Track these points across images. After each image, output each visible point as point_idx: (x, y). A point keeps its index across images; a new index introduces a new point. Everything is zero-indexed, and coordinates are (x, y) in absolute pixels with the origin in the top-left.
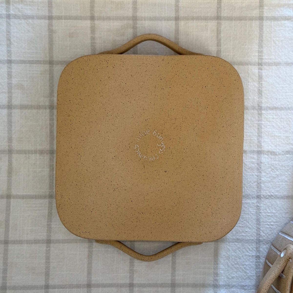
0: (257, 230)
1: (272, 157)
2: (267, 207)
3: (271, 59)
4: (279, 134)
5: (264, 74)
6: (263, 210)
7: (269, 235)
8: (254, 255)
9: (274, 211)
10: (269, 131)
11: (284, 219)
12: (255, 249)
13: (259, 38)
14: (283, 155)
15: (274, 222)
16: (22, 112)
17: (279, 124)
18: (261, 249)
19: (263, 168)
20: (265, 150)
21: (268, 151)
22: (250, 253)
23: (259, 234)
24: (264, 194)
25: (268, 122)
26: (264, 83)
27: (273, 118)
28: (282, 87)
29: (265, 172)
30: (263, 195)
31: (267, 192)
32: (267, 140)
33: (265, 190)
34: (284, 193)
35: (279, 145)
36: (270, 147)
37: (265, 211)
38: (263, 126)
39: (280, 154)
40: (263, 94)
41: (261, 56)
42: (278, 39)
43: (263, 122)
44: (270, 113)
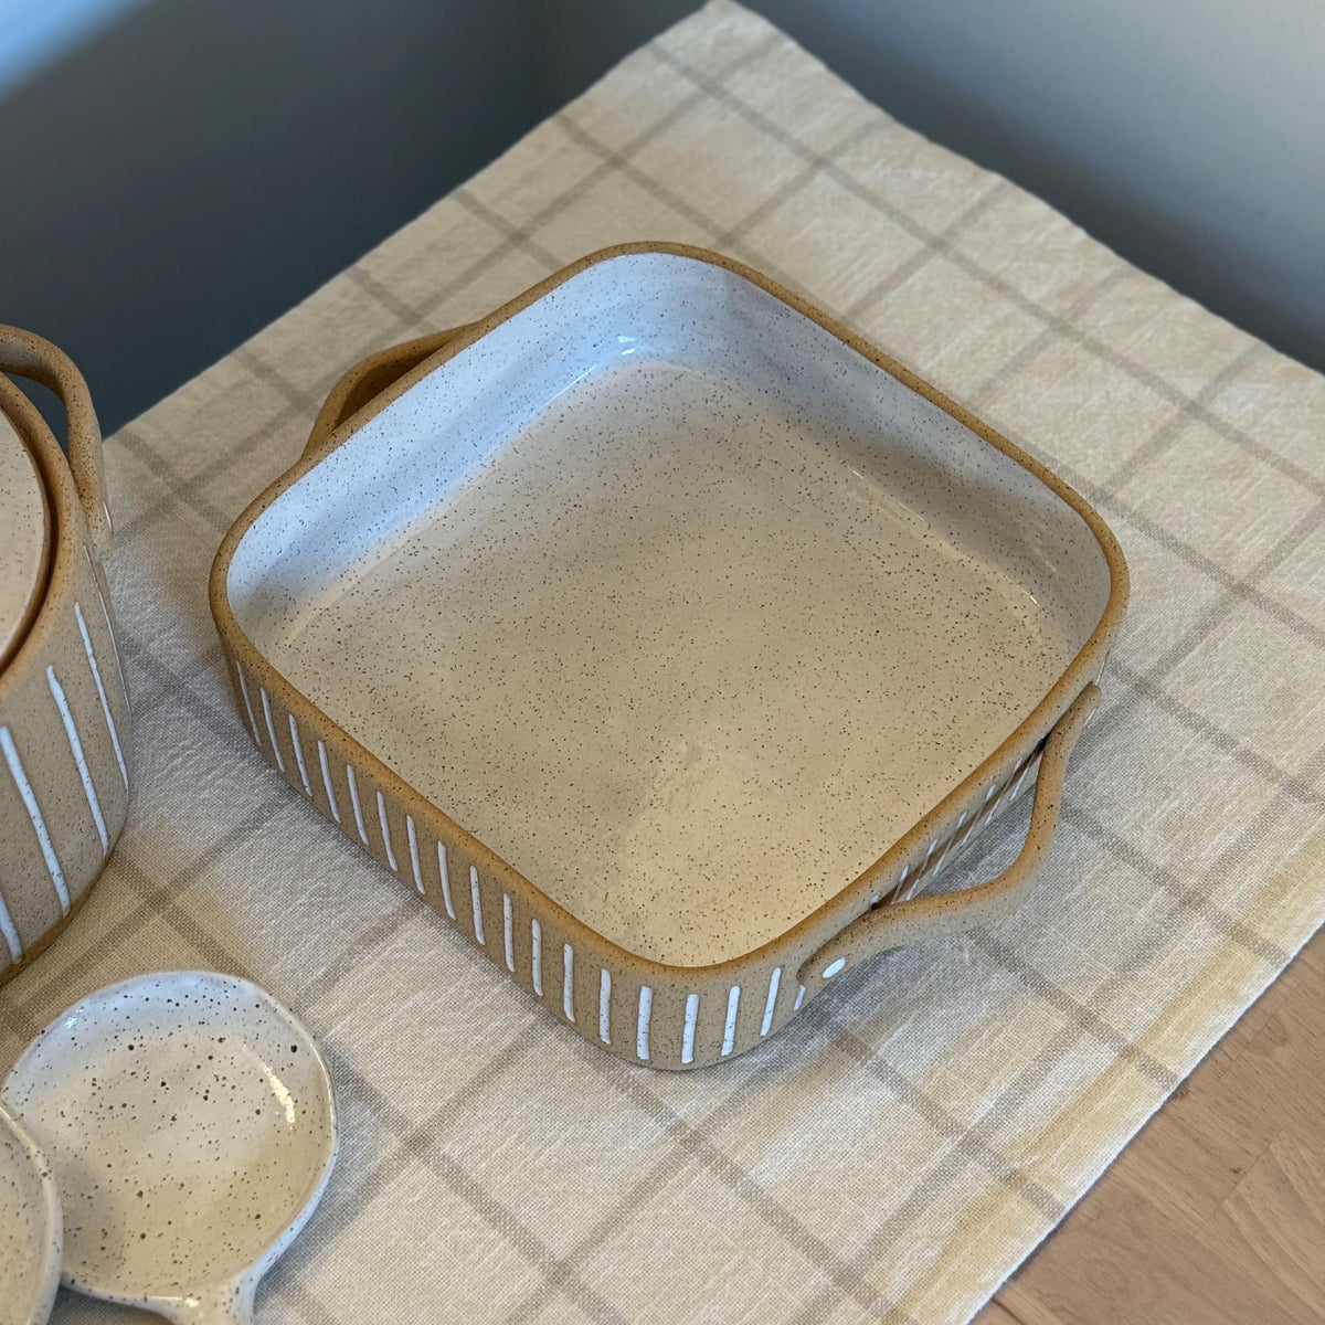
0: (206, 708)
1: (366, 926)
2: (237, 787)
3: (679, 1186)
4: (410, 1003)
5: (652, 1123)
6: (242, 771)
7: (155, 729)
8: (151, 645)
9: (205, 795)
10: (451, 984)
11: (153, 803)
12: (163, 661)
13: (785, 1215)
14: (339, 960)
15: (175, 769)
16: (1151, 427)
17: (444, 1030)
18: (144, 675)
19: (360, 871)
20: (409, 924)
21: (393, 928)
22: (168, 639)
23: (187, 704)
24: (284, 813)
25: (481, 1004)
26: (620, 1099)
27: (478, 1030)
28: (550, 1143)
29: (343, 867)
30: (282, 807)
31: (282, 824)
32: (433, 952)
33: (290, 823)
34: (222, 866)
35: (379, 975)
36: (400, 943)
37: (233, 773)
38: (487, 978)
39: (351, 952)
40: (586, 1066)
41: (722, 1165)
42: (726, 1268)
43: (497, 990)
44: (504, 1033)
